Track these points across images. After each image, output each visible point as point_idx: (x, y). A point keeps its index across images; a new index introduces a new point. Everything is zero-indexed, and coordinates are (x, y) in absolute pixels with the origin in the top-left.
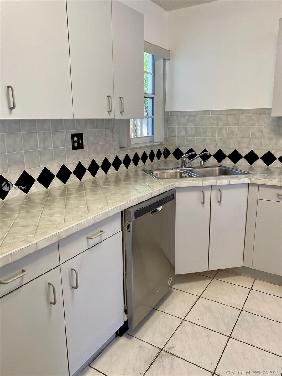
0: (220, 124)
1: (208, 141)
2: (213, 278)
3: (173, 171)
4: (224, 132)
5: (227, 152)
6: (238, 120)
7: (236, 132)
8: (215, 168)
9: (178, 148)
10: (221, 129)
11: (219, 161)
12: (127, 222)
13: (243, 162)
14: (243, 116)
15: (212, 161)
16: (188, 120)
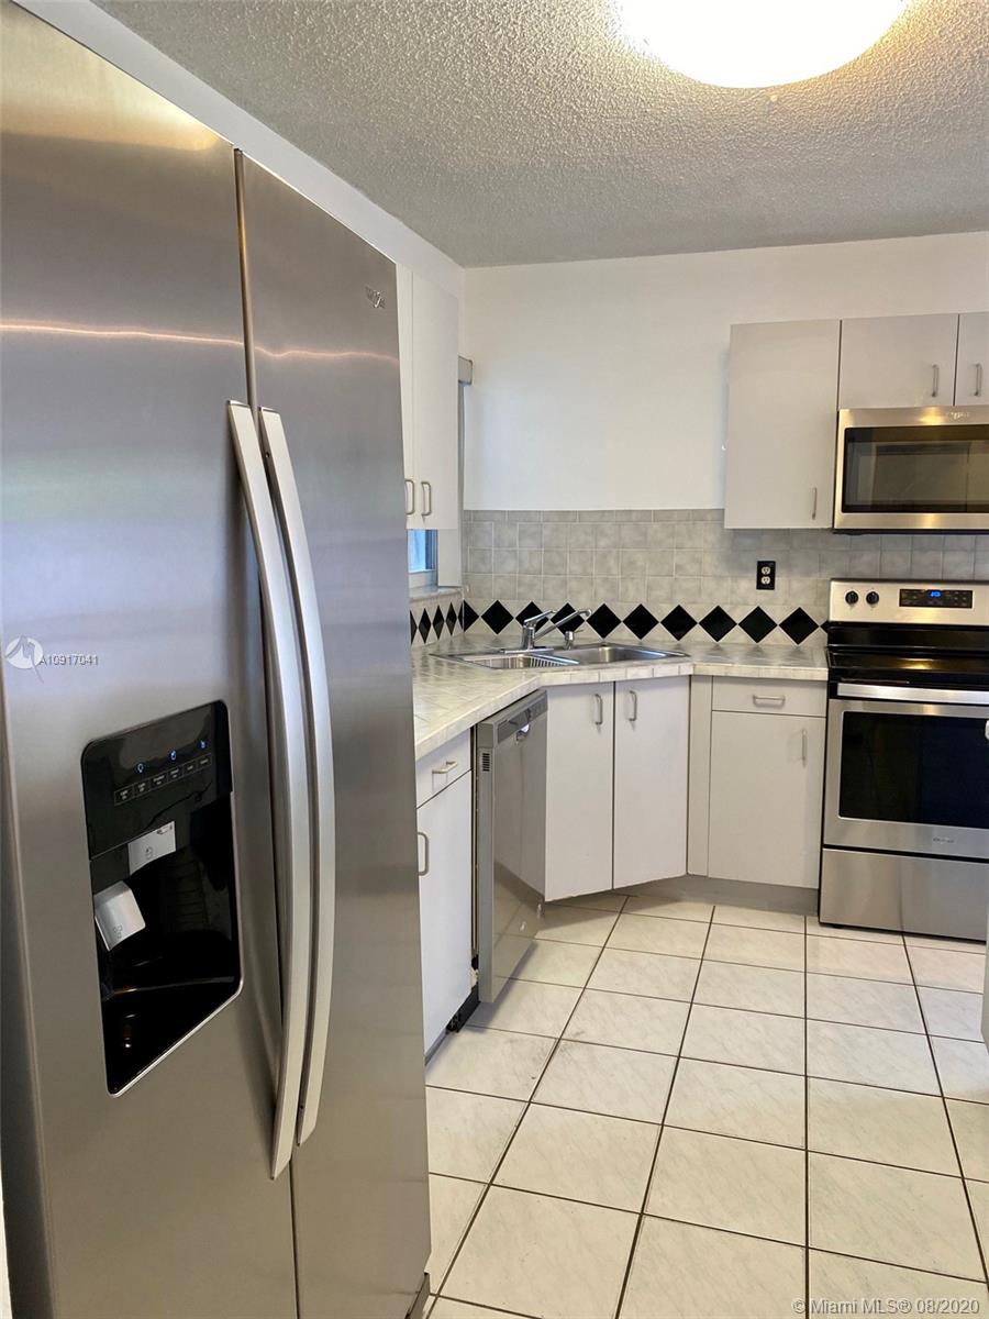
0: (603, 542)
1: (574, 585)
2: (621, 913)
3: (506, 657)
4: (612, 562)
5: (622, 611)
6: (645, 534)
7: (639, 564)
8: (600, 649)
9: (497, 603)
10: (604, 556)
11: (604, 633)
12: (482, 751)
13: (659, 634)
14: (656, 526)
15: (587, 632)
16: (522, 533)
